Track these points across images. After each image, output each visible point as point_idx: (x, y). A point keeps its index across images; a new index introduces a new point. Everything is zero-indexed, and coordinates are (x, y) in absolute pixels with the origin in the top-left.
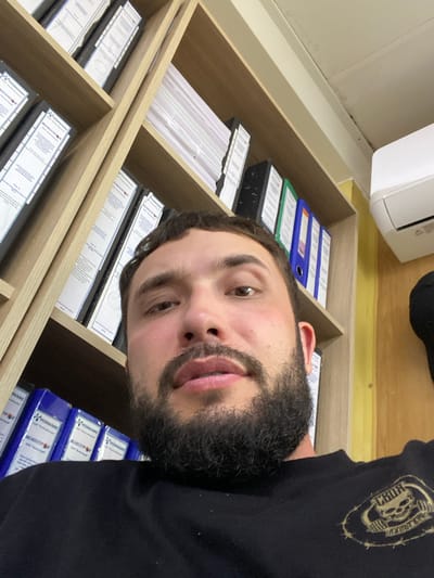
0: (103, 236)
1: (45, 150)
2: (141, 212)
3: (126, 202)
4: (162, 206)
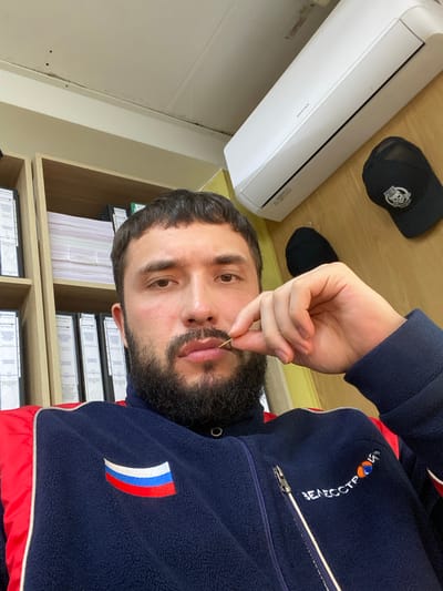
0: (69, 363)
1: (11, 339)
2: (83, 331)
3: (71, 332)
4: (93, 316)
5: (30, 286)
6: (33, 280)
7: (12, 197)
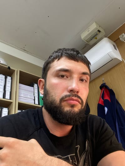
5: (12, 102)
6: (13, 101)
7: (10, 79)
